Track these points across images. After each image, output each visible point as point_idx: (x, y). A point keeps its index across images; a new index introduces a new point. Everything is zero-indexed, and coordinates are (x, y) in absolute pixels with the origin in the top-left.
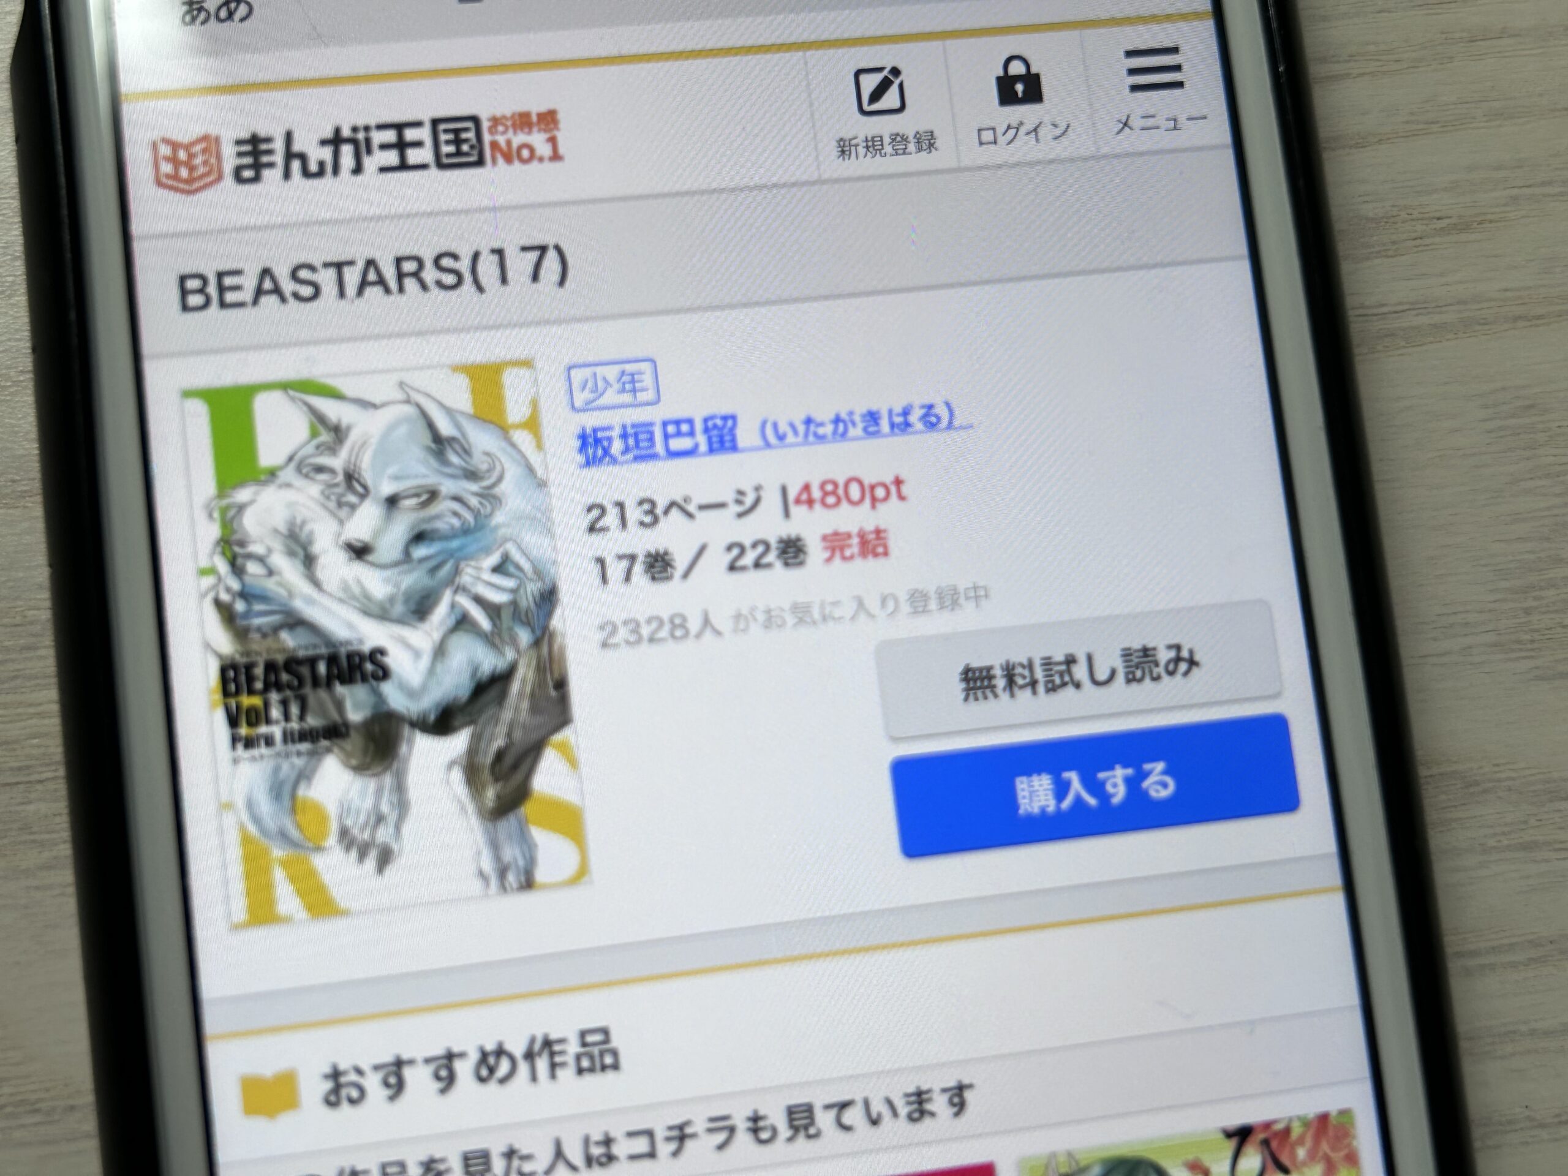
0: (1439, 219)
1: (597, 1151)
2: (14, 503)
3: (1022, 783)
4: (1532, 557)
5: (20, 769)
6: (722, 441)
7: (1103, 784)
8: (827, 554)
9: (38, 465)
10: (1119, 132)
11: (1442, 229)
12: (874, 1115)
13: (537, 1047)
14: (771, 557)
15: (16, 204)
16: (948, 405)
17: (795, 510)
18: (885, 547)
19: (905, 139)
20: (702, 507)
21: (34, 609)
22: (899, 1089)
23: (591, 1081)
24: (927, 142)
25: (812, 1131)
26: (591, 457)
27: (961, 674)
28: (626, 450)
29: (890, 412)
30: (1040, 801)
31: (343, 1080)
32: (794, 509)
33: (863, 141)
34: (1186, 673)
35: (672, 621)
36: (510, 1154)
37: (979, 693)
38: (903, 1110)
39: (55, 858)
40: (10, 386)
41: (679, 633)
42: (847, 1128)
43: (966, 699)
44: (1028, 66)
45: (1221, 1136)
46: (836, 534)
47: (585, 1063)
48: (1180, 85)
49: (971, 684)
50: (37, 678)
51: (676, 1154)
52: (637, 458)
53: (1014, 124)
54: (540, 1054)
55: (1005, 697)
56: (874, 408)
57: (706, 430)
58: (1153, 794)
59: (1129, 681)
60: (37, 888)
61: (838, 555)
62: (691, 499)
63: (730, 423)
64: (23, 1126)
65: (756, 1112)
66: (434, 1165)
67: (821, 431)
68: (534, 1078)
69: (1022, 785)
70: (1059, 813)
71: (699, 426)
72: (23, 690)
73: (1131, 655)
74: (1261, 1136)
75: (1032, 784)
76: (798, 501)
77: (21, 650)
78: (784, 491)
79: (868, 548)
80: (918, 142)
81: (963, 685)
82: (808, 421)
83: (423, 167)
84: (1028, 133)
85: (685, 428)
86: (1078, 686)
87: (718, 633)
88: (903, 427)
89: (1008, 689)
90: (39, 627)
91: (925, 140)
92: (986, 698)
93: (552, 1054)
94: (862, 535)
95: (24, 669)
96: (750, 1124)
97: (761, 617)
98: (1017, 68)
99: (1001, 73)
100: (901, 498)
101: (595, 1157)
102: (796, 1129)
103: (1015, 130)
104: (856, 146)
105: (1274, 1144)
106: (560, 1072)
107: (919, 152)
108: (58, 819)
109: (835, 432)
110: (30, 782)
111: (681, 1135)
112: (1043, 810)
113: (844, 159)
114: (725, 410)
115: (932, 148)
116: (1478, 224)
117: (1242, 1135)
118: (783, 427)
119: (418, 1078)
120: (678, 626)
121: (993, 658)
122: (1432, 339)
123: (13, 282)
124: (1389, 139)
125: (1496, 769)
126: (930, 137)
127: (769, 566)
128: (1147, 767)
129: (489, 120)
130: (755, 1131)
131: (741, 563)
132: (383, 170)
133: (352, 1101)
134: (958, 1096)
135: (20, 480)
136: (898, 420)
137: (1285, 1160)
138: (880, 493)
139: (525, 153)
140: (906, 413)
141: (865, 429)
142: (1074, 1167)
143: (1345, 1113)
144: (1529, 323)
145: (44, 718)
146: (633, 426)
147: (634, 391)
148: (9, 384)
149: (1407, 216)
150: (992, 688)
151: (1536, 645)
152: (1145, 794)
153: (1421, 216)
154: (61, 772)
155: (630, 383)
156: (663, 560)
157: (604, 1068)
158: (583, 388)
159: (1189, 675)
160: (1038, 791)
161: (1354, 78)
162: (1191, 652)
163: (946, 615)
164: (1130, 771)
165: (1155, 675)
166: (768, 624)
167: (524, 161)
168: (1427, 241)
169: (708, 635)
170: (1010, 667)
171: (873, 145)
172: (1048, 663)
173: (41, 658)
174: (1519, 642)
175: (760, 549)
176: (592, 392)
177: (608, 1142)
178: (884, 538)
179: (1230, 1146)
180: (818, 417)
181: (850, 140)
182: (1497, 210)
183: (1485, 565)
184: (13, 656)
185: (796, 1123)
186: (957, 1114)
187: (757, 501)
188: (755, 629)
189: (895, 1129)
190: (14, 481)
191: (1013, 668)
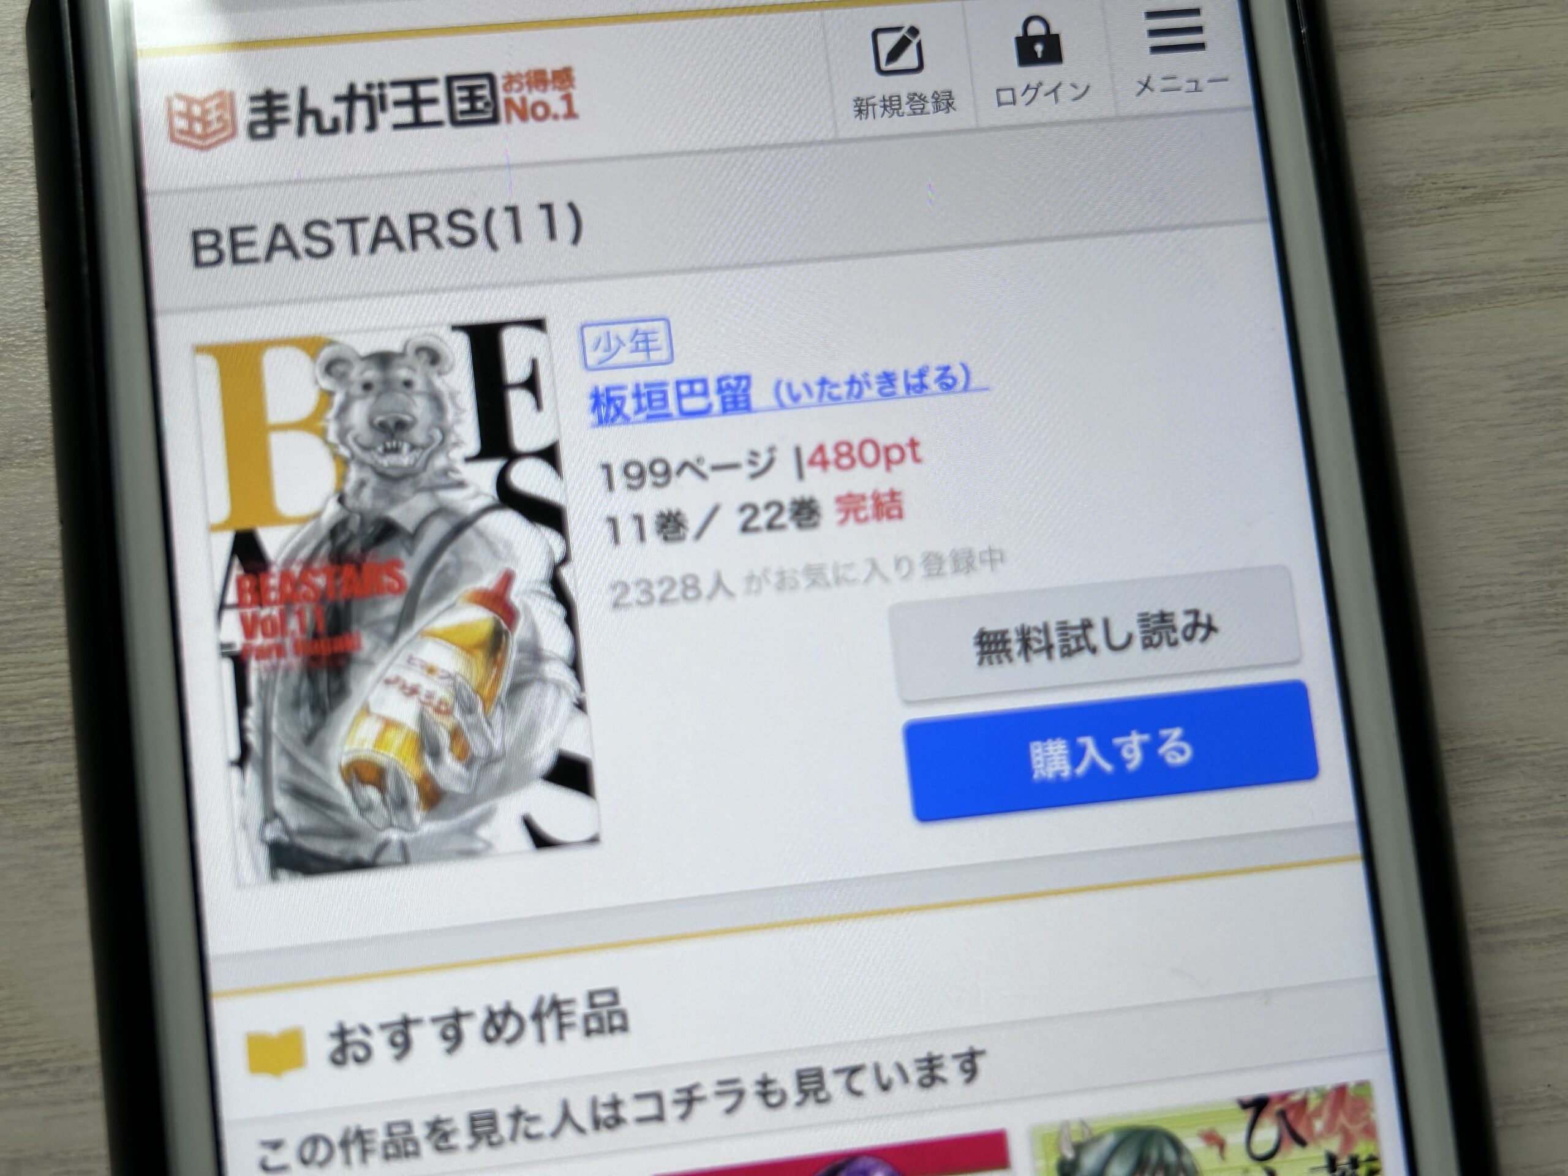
0: (1464, 188)
1: (604, 1113)
2: (26, 463)
3: (1036, 748)
4: (1557, 529)
5: (30, 728)
6: (735, 402)
7: (1118, 750)
8: (841, 516)
9: (51, 424)
10: (1139, 94)
11: (1467, 198)
12: (885, 1080)
13: (545, 1007)
14: (785, 518)
15: (31, 164)
16: (965, 367)
17: (810, 472)
18: (900, 510)
19: (923, 99)
20: (716, 468)
21: (46, 569)
22: (910, 1055)
23: (599, 1042)
24: (945, 101)
25: (822, 1095)
26: (603, 415)
27: (976, 637)
28: (640, 409)
29: (906, 373)
30: (1054, 766)
31: (349, 1038)
32: (808, 471)
33: (881, 101)
34: (1204, 639)
35: (684, 582)
36: (517, 1115)
37: (994, 657)
38: (914, 1076)
39: (65, 818)
40: (24, 346)
41: (691, 594)
42: (858, 1094)
43: (981, 663)
44: (1047, 27)
45: (1236, 1107)
46: (850, 496)
47: (594, 1025)
48: (1201, 46)
49: (986, 648)
50: (48, 637)
51: (684, 1117)
52: (650, 418)
53: (1034, 84)
54: (548, 1014)
55: (1020, 661)
56: (890, 369)
57: (720, 390)
58: (1169, 760)
59: (1146, 646)
60: (47, 848)
61: (852, 517)
62: (703, 460)
63: (744, 383)
64: (29, 1087)
65: (765, 1075)
66: (440, 1126)
67: (836, 392)
68: (542, 1039)
69: (1037, 750)
70: (1074, 777)
71: (712, 386)
72: (34, 649)
73: (1147, 620)
74: (1278, 1107)
75: (1046, 749)
76: (812, 462)
77: (33, 609)
78: (798, 452)
79: (882, 510)
80: (937, 102)
81: (978, 649)
82: (823, 382)
83: (438, 124)
84: (1047, 94)
85: (698, 387)
86: (1094, 650)
87: (730, 594)
88: (918, 389)
89: (1023, 652)
90: (51, 587)
91: (943, 100)
92: (1000, 662)
93: (560, 1015)
94: (876, 497)
95: (35, 629)
96: (759, 1088)
97: (774, 579)
98: (1036, 29)
99: (1020, 33)
100: (917, 460)
101: (602, 1120)
102: (805, 1094)
103: (1034, 91)
104: (874, 105)
105: (1291, 1116)
106: (568, 1034)
107: (937, 112)
108: (68, 779)
109: (850, 393)
110: (40, 742)
111: (689, 1098)
112: (1058, 776)
113: (861, 119)
114: (740, 370)
115: (950, 108)
116: (1503, 194)
117: (1258, 1106)
118: (798, 388)
119: (426, 1038)
120: (690, 587)
121: (1009, 622)
122: (1455, 309)
123: (28, 242)
124: (1413, 107)
125: (1520, 743)
126: (948, 97)
127: (782, 527)
128: (1164, 732)
129: (504, 77)
130: (764, 1095)
131: (754, 524)
132: (397, 126)
133: (358, 1060)
134: (970, 1063)
135: (33, 440)
136: (914, 381)
137: (1301, 1131)
138: (895, 454)
139: (540, 111)
140: (922, 374)
141: (880, 391)
142: (1087, 1136)
143: (1363, 1085)
144: (1553, 294)
145: (55, 677)
146: (647, 385)
147: (648, 350)
148: (23, 343)
149: (1431, 185)
150: (1007, 652)
151: (1560, 619)
152: (1161, 760)
153: (1445, 185)
154: (70, 732)
155: (643, 342)
156: (676, 520)
157: (612, 1029)
158: (596, 347)
159: (1207, 640)
160: (1051, 756)
161: (1379, 46)
162: (1209, 618)
163: (962, 578)
164: (1146, 737)
165: (1172, 640)
166: (781, 586)
167: (538, 119)
168: (1452, 210)
169: (720, 596)
170: (1026, 631)
171: (891, 105)
172: (1063, 627)
173: (52, 617)
174: (1543, 615)
175: (774, 510)
176: (605, 351)
177: (615, 1104)
178: (899, 501)
179: (1247, 1115)
180: (833, 378)
181: (867, 99)
182: (1523, 179)
183: (1510, 538)
184: (26, 615)
185: (806, 1087)
186: (969, 1081)
187: (771, 463)
188: (768, 590)
189: (906, 1095)
190: (27, 441)
191: (1029, 632)
